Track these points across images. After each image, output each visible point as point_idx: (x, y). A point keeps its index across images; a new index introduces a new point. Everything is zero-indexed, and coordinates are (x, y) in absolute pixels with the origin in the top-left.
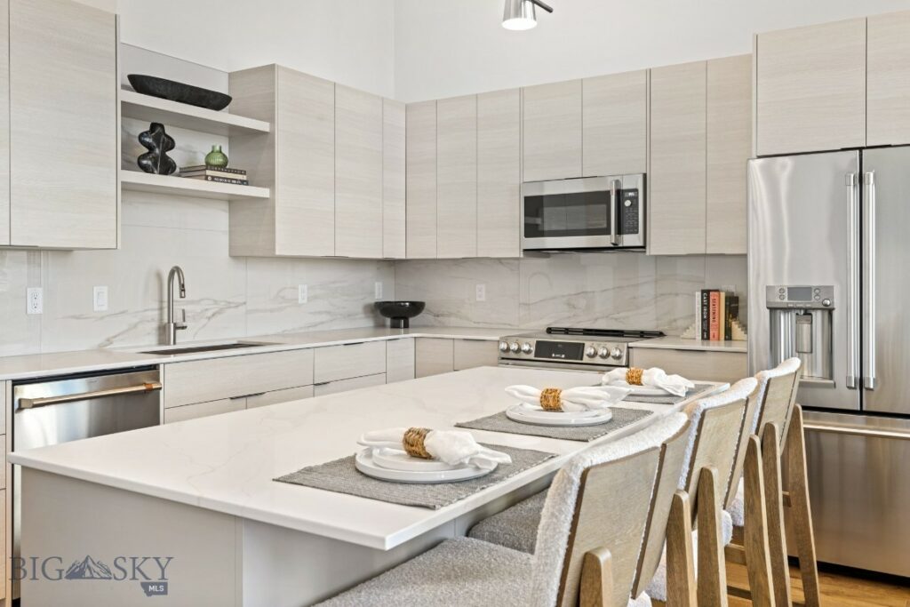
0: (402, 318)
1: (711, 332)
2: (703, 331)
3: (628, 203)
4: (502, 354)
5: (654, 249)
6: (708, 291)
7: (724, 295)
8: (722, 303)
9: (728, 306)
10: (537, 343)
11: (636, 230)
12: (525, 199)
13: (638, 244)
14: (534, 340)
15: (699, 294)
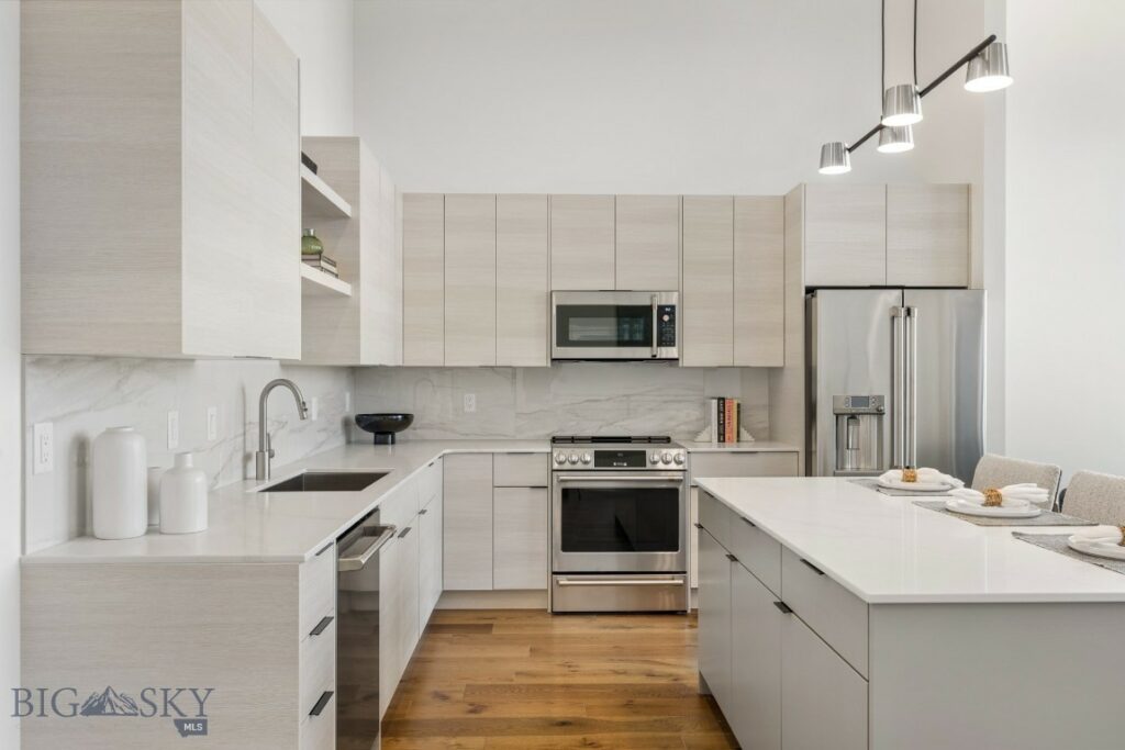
0: (390, 433)
1: (727, 436)
2: (719, 434)
3: (666, 318)
4: (556, 466)
5: (686, 362)
6: (723, 399)
7: (736, 402)
8: (735, 410)
9: (739, 412)
10: (596, 452)
11: (671, 343)
12: (558, 307)
13: (676, 356)
14: (593, 451)
15: (715, 402)
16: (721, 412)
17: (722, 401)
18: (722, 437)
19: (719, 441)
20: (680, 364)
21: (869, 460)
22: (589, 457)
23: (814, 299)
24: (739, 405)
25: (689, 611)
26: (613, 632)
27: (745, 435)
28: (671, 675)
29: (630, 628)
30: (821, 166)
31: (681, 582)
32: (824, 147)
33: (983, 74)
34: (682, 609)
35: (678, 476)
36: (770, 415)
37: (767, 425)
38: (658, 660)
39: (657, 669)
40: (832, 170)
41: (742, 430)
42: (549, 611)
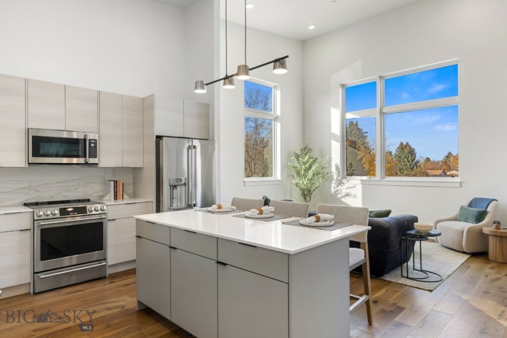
1: (118, 197)
2: (115, 196)
3: (93, 145)
4: (36, 218)
5: (101, 165)
6: (117, 181)
7: (122, 182)
8: (121, 185)
9: (123, 186)
10: (60, 209)
11: (95, 156)
12: (33, 137)
13: (97, 162)
14: (58, 208)
15: (112, 183)
16: (116, 187)
17: (116, 182)
18: (116, 198)
19: (115, 199)
20: (99, 166)
21: (181, 203)
22: (57, 212)
23: (161, 141)
24: (123, 184)
25: (107, 276)
26: (75, 294)
27: (125, 196)
28: (119, 306)
29: (83, 290)
30: (196, 89)
31: (105, 263)
32: (196, 82)
33: (279, 68)
34: (103, 276)
35: (103, 216)
36: (134, 188)
37: (132, 191)
38: (107, 301)
39: (110, 305)
40: (199, 91)
41: (124, 195)
42: (32, 293)
